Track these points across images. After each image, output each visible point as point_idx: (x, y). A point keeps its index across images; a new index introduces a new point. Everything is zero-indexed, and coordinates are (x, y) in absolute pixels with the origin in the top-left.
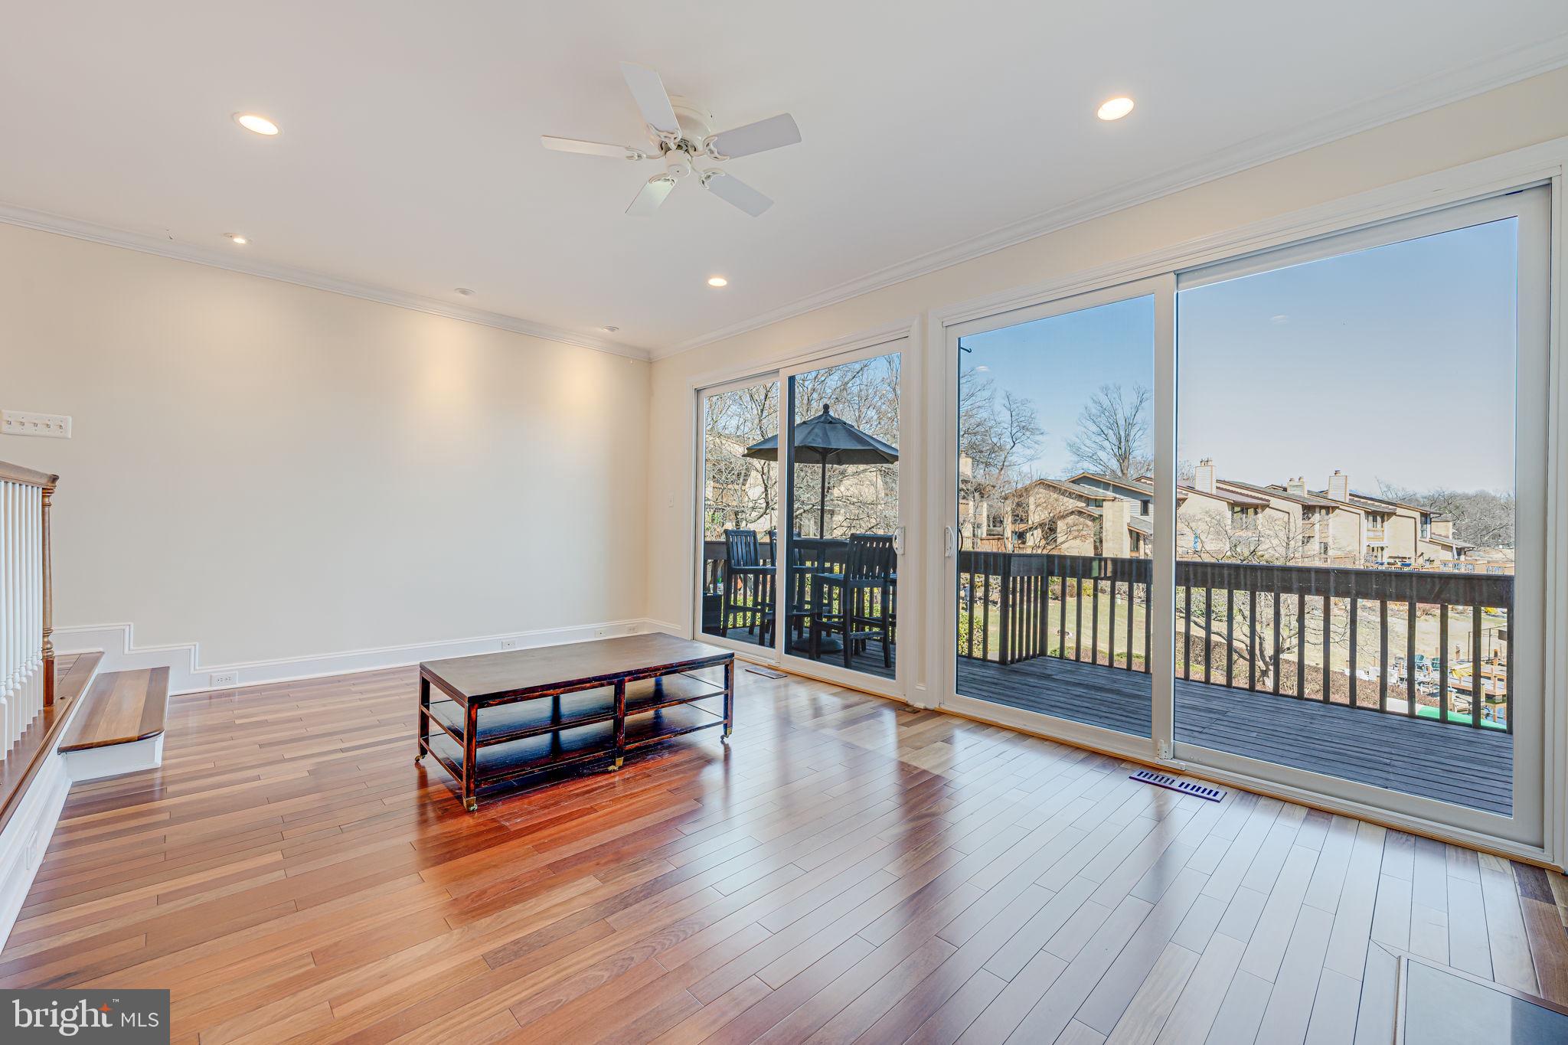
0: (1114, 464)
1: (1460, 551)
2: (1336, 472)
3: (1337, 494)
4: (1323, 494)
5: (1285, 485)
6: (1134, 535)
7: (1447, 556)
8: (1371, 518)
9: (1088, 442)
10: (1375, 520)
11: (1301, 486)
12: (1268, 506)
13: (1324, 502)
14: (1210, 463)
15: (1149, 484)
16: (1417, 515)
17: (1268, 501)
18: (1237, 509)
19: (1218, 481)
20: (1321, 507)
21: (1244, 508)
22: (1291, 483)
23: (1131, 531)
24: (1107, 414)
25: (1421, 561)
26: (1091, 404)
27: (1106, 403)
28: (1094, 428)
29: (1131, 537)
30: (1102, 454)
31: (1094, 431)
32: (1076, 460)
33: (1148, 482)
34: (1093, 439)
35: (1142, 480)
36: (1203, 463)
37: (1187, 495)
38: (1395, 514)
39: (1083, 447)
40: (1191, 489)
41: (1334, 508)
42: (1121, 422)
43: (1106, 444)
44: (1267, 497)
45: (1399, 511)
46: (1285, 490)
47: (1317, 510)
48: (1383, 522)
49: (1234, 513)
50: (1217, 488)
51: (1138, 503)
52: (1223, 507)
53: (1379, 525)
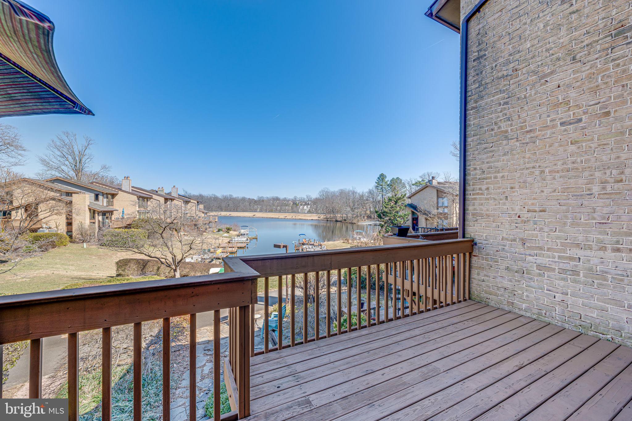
0: (72, 174)
2: (174, 186)
3: (174, 194)
4: (169, 194)
5: (157, 190)
6: (92, 211)
9: (54, 160)
11: (163, 191)
12: (152, 198)
13: (171, 197)
14: (129, 178)
15: (97, 186)
16: (196, 202)
17: (152, 196)
18: (140, 199)
19: (132, 187)
20: (170, 199)
21: (143, 198)
22: (159, 189)
23: (90, 209)
24: (67, 147)
26: (56, 139)
27: (67, 141)
28: (59, 153)
29: (90, 212)
30: (63, 167)
31: (59, 155)
32: (47, 169)
33: (97, 185)
34: (59, 159)
35: (94, 184)
36: (125, 178)
37: (118, 192)
39: (51, 163)
40: (120, 190)
41: (174, 199)
42: (77, 153)
43: (67, 163)
44: (151, 195)
46: (157, 192)
47: (169, 200)
50: (132, 190)
51: (93, 195)
52: (135, 198)
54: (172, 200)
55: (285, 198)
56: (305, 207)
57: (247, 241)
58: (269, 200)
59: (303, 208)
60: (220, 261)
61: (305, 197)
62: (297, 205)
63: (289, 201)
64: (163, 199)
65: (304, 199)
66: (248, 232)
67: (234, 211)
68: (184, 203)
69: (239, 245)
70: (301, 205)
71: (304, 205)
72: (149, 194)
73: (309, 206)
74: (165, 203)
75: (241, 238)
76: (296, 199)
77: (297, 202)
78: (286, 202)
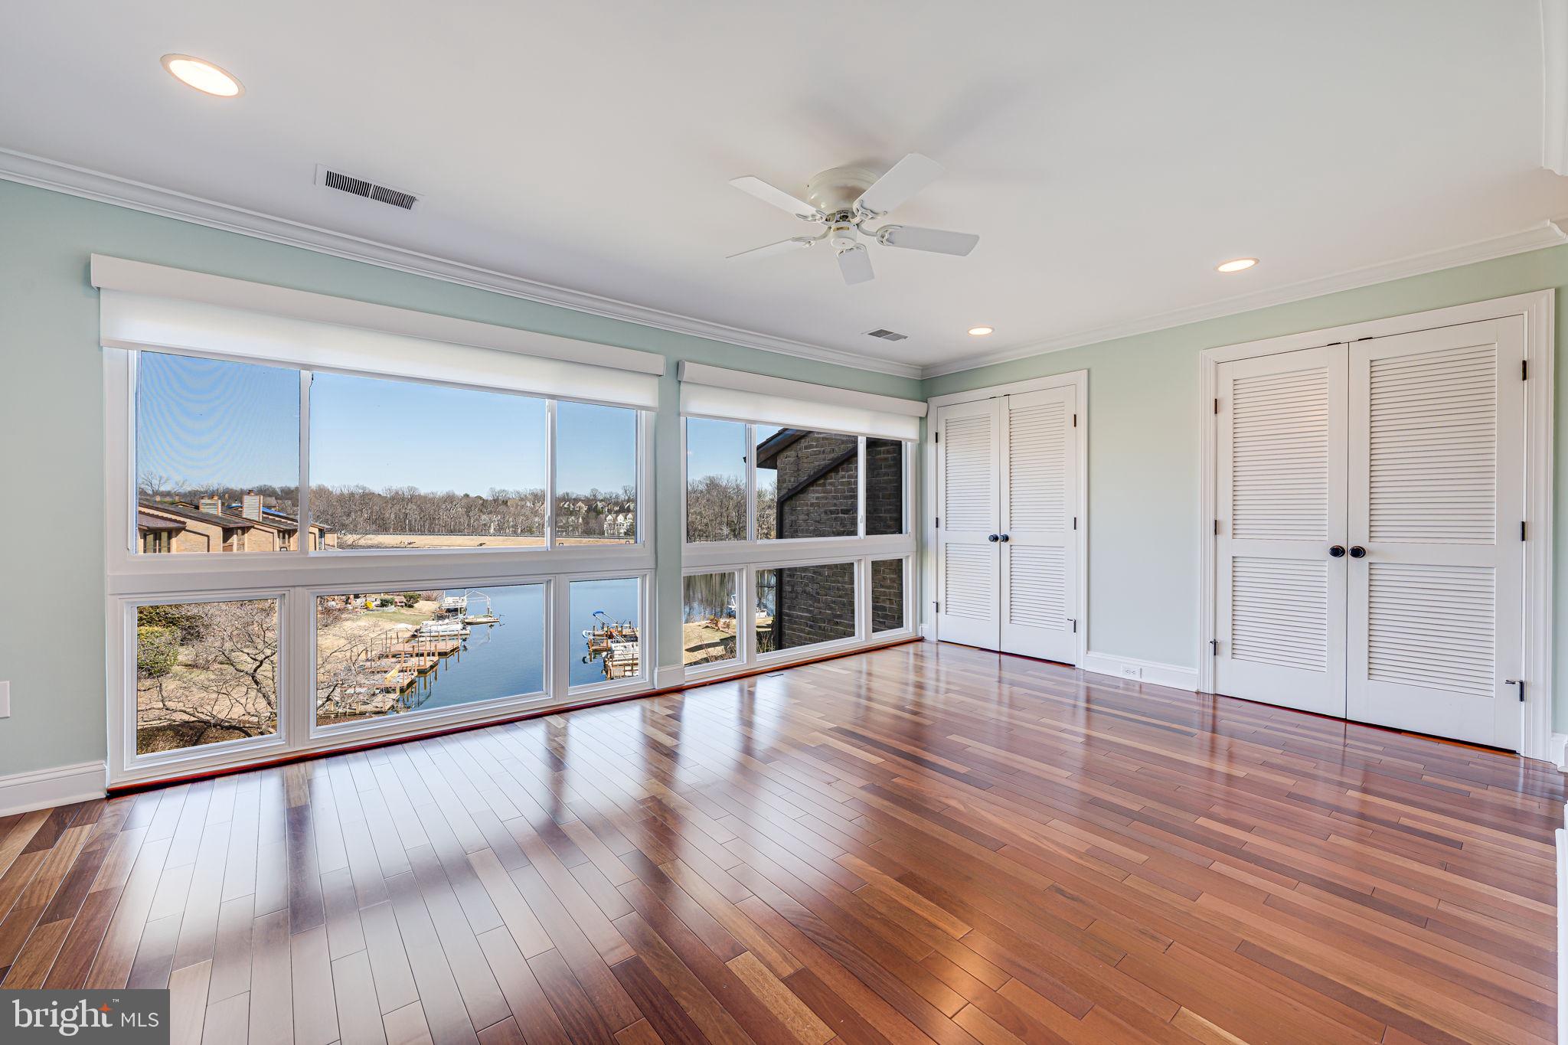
54: (245, 530)
55: (567, 494)
56: (621, 518)
57: (464, 632)
58: (522, 499)
59: (615, 519)
60: (393, 696)
61: (621, 492)
62: (598, 512)
63: (576, 500)
64: (220, 530)
65: (617, 497)
66: (464, 604)
67: (422, 532)
68: (281, 534)
69: (444, 646)
70: (610, 511)
71: (618, 513)
72: (174, 517)
73: (630, 516)
74: (225, 539)
75: (447, 624)
76: (594, 496)
77: (600, 505)
78: (569, 505)
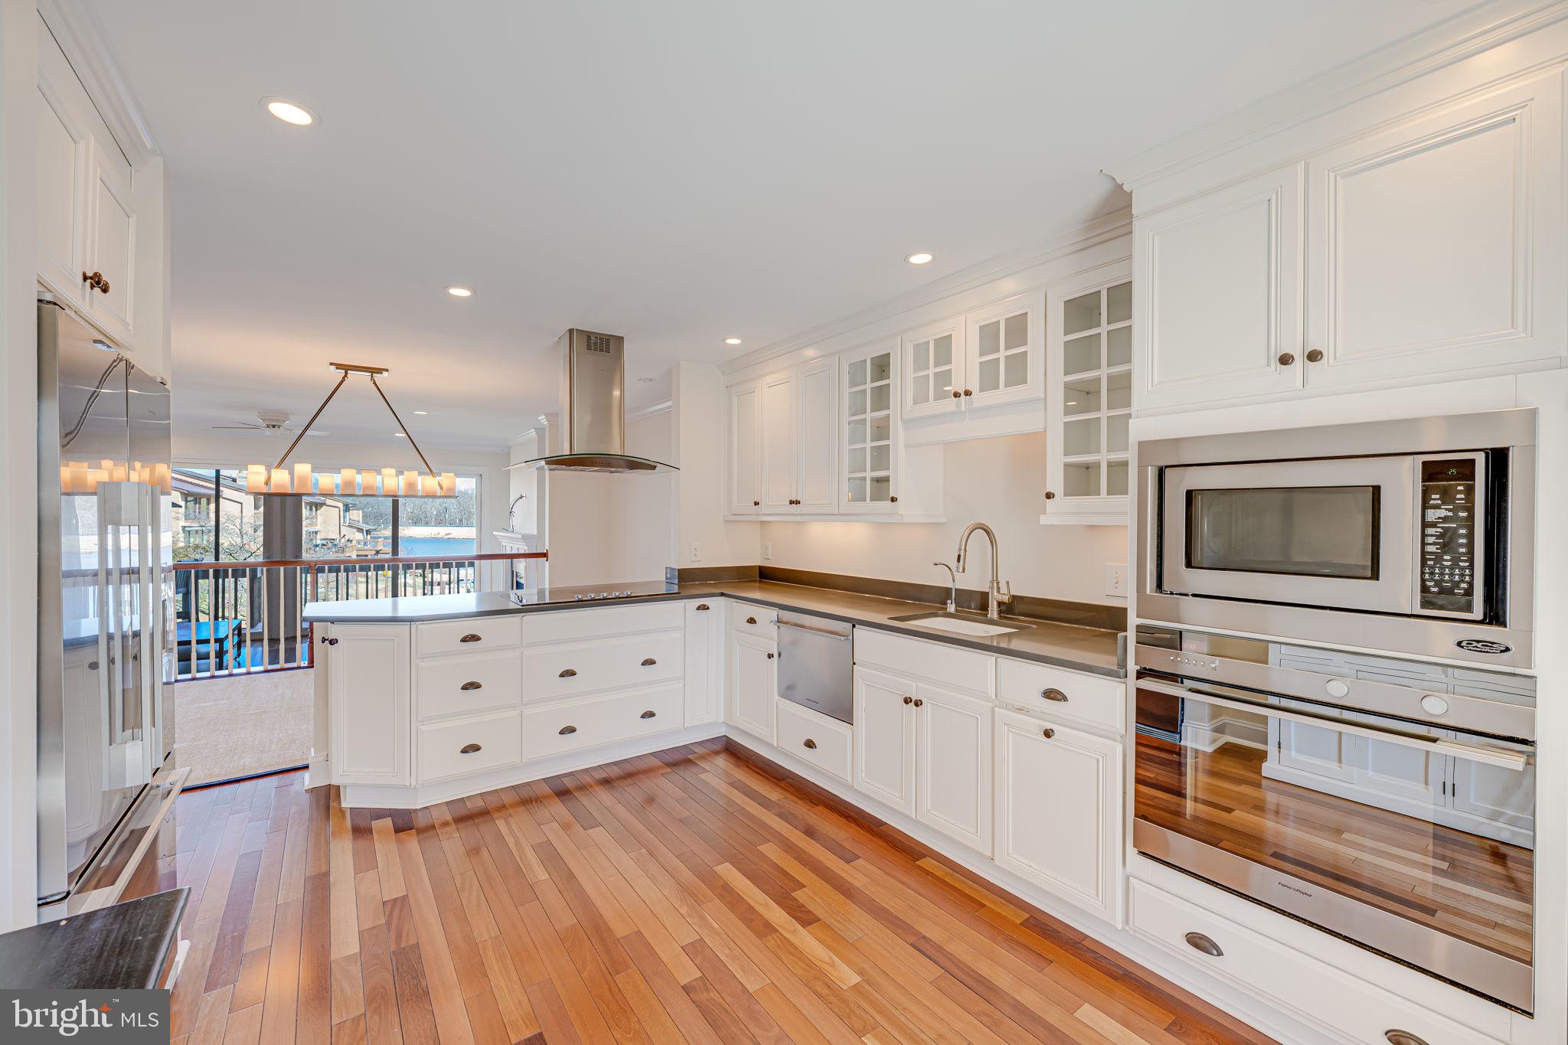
1: (368, 532)
7: (359, 536)
8: (308, 507)
10: (311, 510)
16: (340, 505)
18: (189, 499)
25: (343, 540)
38: (325, 504)
45: (328, 502)
46: (234, 480)
48: (316, 510)
49: (186, 501)
53: (314, 514)
